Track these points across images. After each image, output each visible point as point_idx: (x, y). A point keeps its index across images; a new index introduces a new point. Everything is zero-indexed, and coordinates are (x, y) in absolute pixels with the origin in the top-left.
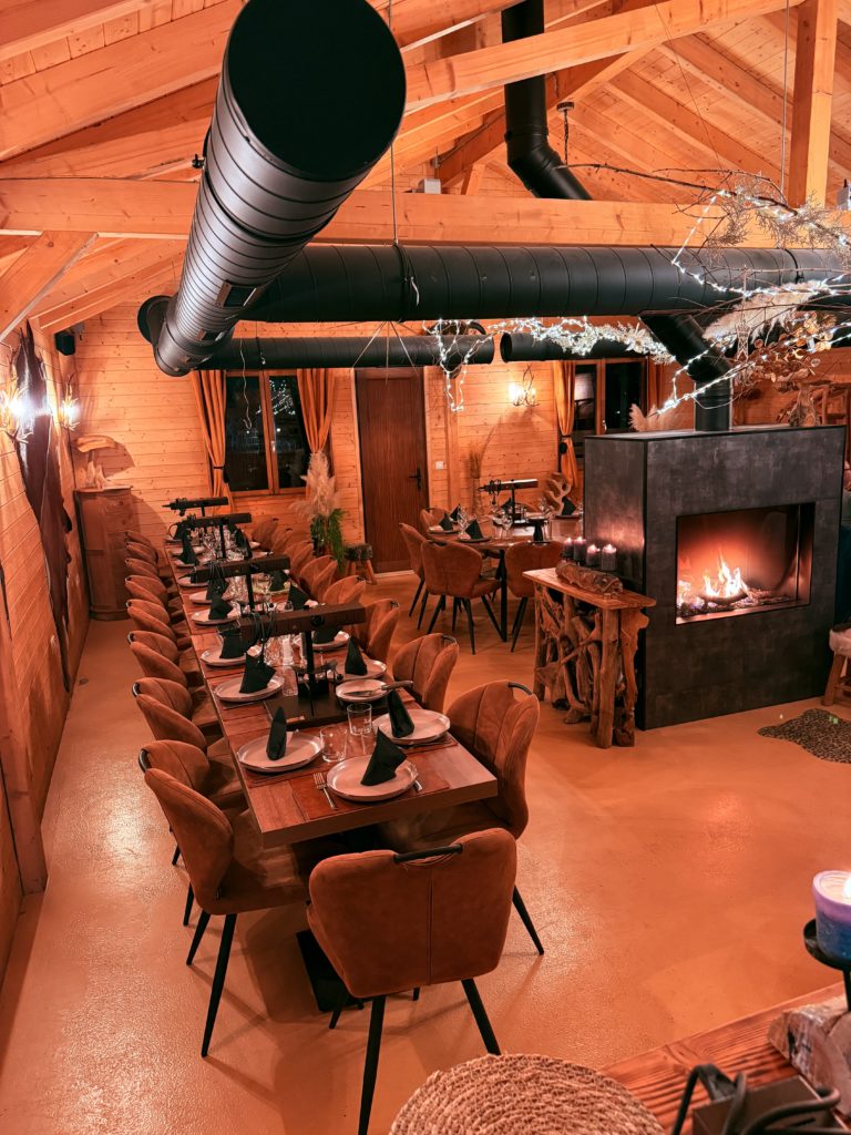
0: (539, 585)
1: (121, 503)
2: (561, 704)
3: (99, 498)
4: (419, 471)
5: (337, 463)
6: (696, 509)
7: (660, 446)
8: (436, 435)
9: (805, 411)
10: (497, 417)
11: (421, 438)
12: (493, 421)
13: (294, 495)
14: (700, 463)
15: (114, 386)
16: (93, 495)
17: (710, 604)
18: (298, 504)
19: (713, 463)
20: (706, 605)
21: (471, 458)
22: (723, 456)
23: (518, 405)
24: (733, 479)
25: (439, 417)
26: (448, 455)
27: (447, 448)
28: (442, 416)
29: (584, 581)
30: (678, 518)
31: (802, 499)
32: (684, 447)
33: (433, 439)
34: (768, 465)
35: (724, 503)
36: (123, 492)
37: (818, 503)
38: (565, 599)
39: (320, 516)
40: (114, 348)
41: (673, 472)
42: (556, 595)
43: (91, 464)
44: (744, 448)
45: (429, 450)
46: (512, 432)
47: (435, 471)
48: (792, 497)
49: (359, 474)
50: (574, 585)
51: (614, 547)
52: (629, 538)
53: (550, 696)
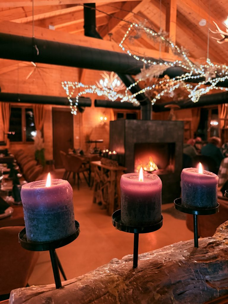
0: (95, 165)
2: (100, 204)
4: (71, 139)
5: (45, 135)
6: (140, 142)
7: (129, 122)
9: (172, 116)
11: (72, 129)
12: (94, 126)
13: (30, 144)
14: (141, 128)
18: (30, 146)
19: (145, 128)
21: (87, 136)
22: (148, 127)
24: (151, 134)
25: (78, 124)
26: (80, 135)
27: (80, 133)
29: (107, 163)
30: (135, 144)
31: (172, 141)
33: (76, 130)
34: (161, 130)
35: (148, 141)
37: (176, 143)
38: (101, 169)
39: (38, 150)
41: (133, 130)
42: (99, 168)
44: (154, 125)
45: (74, 133)
46: (99, 130)
47: (76, 139)
49: (52, 139)
50: (105, 164)
51: (116, 152)
52: (121, 150)
53: (97, 201)
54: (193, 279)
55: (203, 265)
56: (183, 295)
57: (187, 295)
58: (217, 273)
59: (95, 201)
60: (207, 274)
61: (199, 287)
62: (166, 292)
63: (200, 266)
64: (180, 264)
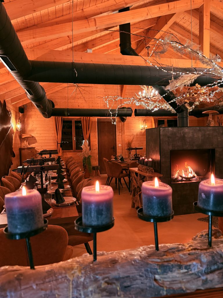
0: (133, 172)
1: (31, 152)
3: (26, 150)
4: (114, 147)
5: (91, 143)
6: (176, 149)
7: (164, 130)
8: (119, 137)
9: (211, 122)
10: (136, 133)
11: (115, 138)
12: (135, 134)
13: (79, 152)
14: (177, 135)
15: (34, 122)
16: (24, 149)
17: (184, 179)
18: (79, 154)
19: (181, 135)
20: (182, 179)
21: (128, 143)
22: (184, 134)
23: (142, 130)
24: (188, 140)
25: (120, 132)
26: (122, 143)
27: (122, 141)
28: (121, 132)
29: (143, 169)
30: (170, 151)
31: (211, 147)
32: (172, 130)
33: (118, 138)
34: (199, 136)
35: (185, 147)
36: (32, 149)
37: (216, 149)
38: (138, 175)
39: (85, 157)
40: (35, 112)
41: (168, 137)
42: (136, 174)
43: (25, 141)
44: (191, 131)
45: (117, 141)
46: (140, 137)
47: (118, 147)
48: (208, 147)
49: (97, 147)
50: (141, 171)
51: (151, 159)
52: (157, 157)
53: (136, 206)
54: (141, 276)
55: (155, 266)
56: (129, 288)
57: (133, 288)
58: (165, 274)
59: (133, 206)
60: (157, 273)
61: (146, 284)
62: (114, 283)
63: (152, 266)
64: (133, 262)
